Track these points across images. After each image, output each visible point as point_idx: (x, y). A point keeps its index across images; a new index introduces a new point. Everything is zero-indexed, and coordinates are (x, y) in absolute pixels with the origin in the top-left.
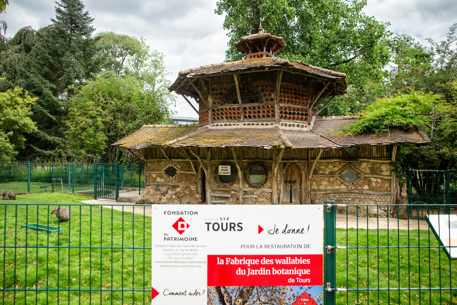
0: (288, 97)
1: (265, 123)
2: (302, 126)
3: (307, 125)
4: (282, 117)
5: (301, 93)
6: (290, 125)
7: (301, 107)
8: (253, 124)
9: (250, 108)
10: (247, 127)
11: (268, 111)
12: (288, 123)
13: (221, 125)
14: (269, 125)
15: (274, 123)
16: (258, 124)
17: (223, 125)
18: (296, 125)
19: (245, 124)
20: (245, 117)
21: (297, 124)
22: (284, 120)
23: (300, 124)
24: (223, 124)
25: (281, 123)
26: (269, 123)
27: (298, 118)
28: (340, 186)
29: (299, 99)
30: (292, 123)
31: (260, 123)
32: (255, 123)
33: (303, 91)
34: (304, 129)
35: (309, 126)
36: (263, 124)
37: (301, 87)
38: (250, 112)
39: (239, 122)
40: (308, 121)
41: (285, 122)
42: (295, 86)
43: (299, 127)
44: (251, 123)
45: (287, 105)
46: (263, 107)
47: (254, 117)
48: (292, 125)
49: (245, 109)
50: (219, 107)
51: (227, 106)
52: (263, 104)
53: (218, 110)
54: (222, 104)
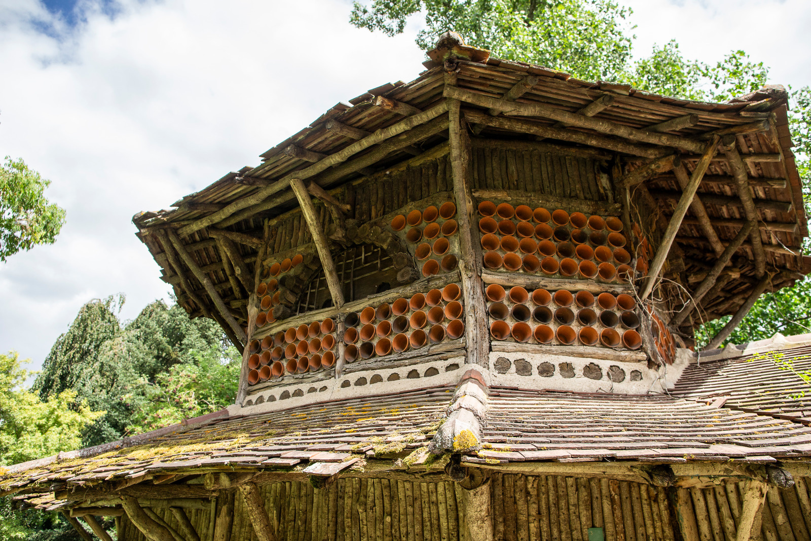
0: (526, 248)
1: (422, 368)
2: (617, 374)
3: (642, 367)
4: (498, 333)
5: (587, 229)
6: (546, 370)
7: (594, 288)
8: (377, 379)
9: (369, 315)
10: (354, 391)
11: (438, 316)
12: (536, 360)
13: (272, 399)
14: (442, 371)
15: (460, 360)
16: (394, 377)
17: (277, 397)
18: (579, 370)
19: (346, 384)
20: (352, 353)
21: (587, 361)
22: (510, 345)
23: (605, 365)
24: (277, 392)
25: (494, 357)
26: (440, 365)
27: (586, 338)
29: (583, 255)
30: (556, 360)
31: (403, 371)
32: (385, 373)
33: (594, 225)
34: (628, 387)
35: (652, 372)
36: (413, 374)
37: (585, 208)
38: (369, 332)
39: (329, 376)
40: (641, 349)
41: (519, 356)
42: (552, 204)
43: (599, 377)
44: (368, 375)
45: (521, 281)
46: (420, 303)
47: (386, 347)
48: (557, 368)
49: (352, 319)
50: (274, 331)
51: (296, 322)
52: (417, 286)
53: (269, 341)
54: (282, 318)
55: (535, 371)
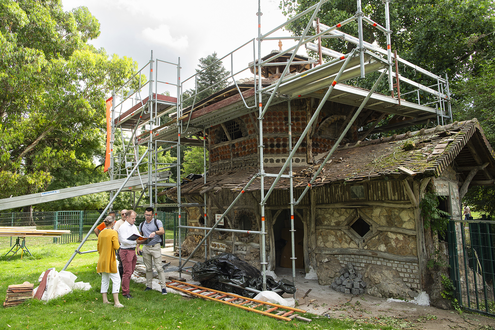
0: (275, 125)
2: (298, 161)
3: (305, 158)
5: (294, 117)
6: (278, 161)
7: (294, 136)
9: (237, 145)
11: (252, 146)
12: (275, 159)
20: (234, 155)
22: (269, 155)
28: (349, 244)
30: (281, 158)
34: (300, 164)
37: (295, 109)
38: (238, 150)
40: (306, 153)
41: (271, 158)
45: (272, 136)
46: (248, 142)
47: (241, 154)
48: (281, 160)
49: (233, 145)
50: (216, 147)
51: (220, 145)
52: (247, 137)
53: (215, 150)
54: (217, 143)
55: (275, 161)
